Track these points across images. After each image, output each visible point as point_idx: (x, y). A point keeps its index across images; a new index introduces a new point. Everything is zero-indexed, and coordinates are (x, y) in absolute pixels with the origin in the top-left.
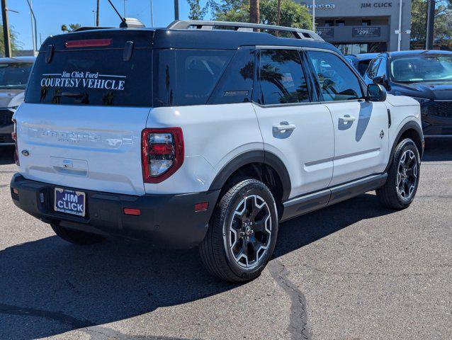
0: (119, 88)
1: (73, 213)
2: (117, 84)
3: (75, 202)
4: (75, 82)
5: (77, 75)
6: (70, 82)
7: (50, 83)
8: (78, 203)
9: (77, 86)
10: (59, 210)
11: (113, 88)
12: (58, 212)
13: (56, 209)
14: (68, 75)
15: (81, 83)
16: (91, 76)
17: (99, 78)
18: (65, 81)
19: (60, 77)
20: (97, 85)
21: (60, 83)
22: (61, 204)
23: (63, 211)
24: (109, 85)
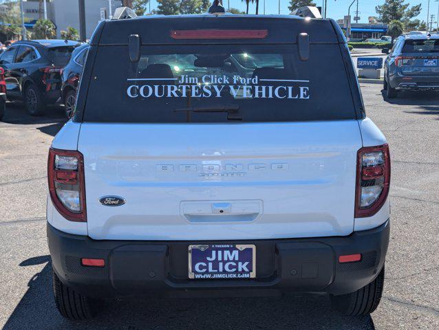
0: (302, 97)
1: (230, 276)
2: (296, 92)
3: (234, 261)
4: (213, 91)
6: (202, 90)
8: (239, 260)
9: (218, 95)
10: (198, 276)
11: (290, 96)
12: (195, 280)
13: (191, 276)
15: (226, 91)
16: (245, 81)
17: (261, 83)
20: (260, 94)
22: (201, 268)
23: (209, 276)
24: (282, 92)
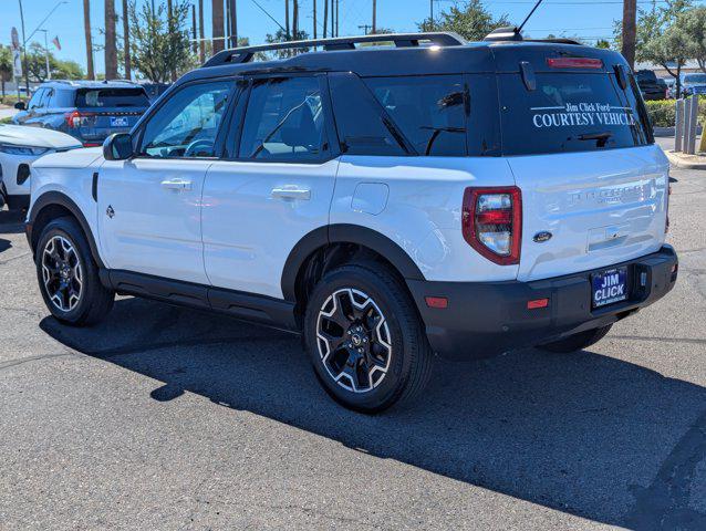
0: (632, 123)
1: (616, 300)
3: (616, 285)
4: (587, 117)
5: (588, 108)
6: (582, 119)
7: (552, 120)
9: (592, 123)
11: (627, 123)
14: (575, 108)
15: (595, 119)
16: (603, 108)
17: (612, 111)
18: (574, 118)
19: (564, 111)
20: (613, 121)
21: (569, 120)
22: (599, 295)
24: (623, 119)
